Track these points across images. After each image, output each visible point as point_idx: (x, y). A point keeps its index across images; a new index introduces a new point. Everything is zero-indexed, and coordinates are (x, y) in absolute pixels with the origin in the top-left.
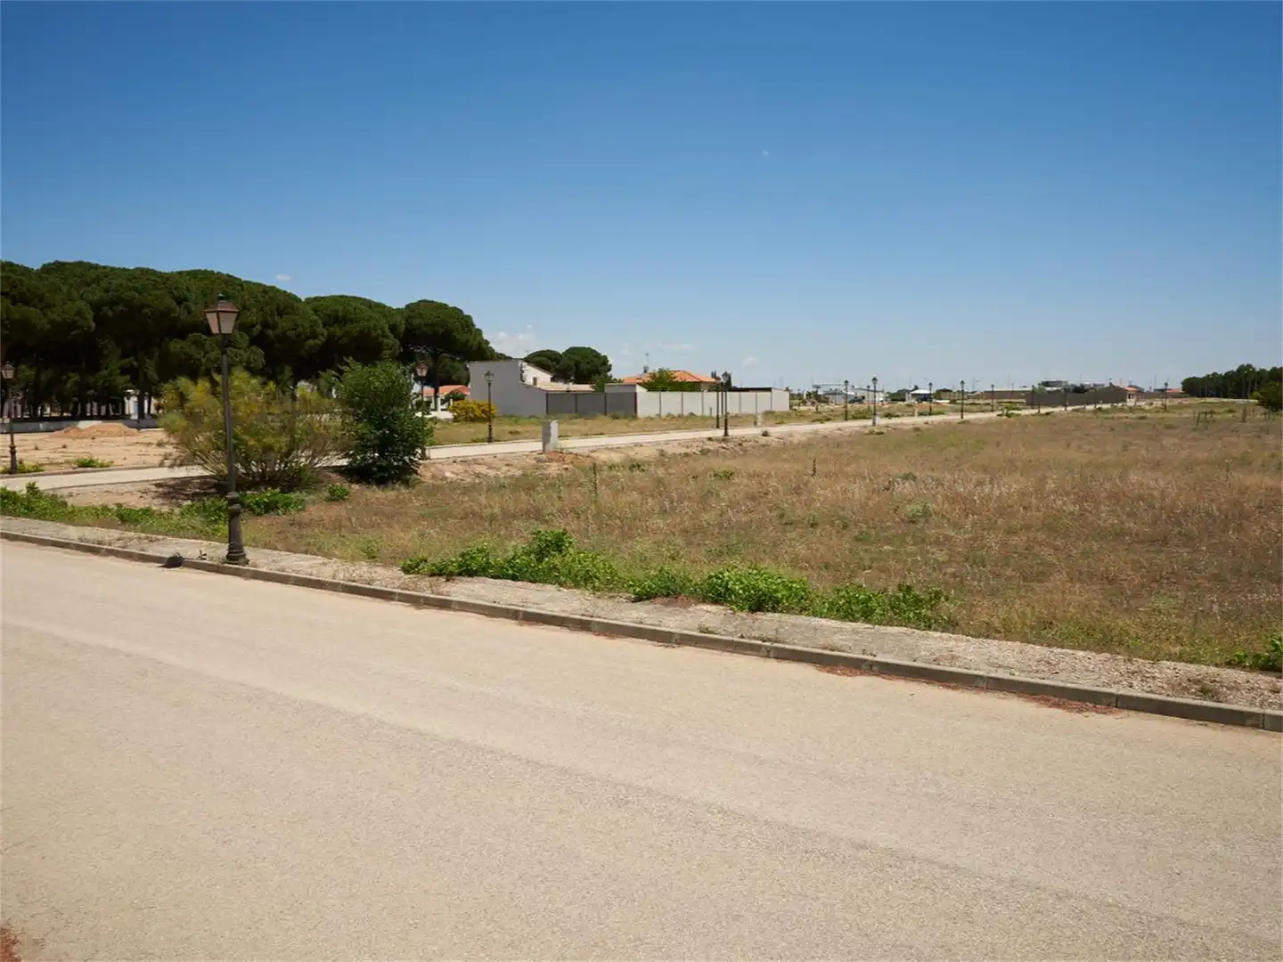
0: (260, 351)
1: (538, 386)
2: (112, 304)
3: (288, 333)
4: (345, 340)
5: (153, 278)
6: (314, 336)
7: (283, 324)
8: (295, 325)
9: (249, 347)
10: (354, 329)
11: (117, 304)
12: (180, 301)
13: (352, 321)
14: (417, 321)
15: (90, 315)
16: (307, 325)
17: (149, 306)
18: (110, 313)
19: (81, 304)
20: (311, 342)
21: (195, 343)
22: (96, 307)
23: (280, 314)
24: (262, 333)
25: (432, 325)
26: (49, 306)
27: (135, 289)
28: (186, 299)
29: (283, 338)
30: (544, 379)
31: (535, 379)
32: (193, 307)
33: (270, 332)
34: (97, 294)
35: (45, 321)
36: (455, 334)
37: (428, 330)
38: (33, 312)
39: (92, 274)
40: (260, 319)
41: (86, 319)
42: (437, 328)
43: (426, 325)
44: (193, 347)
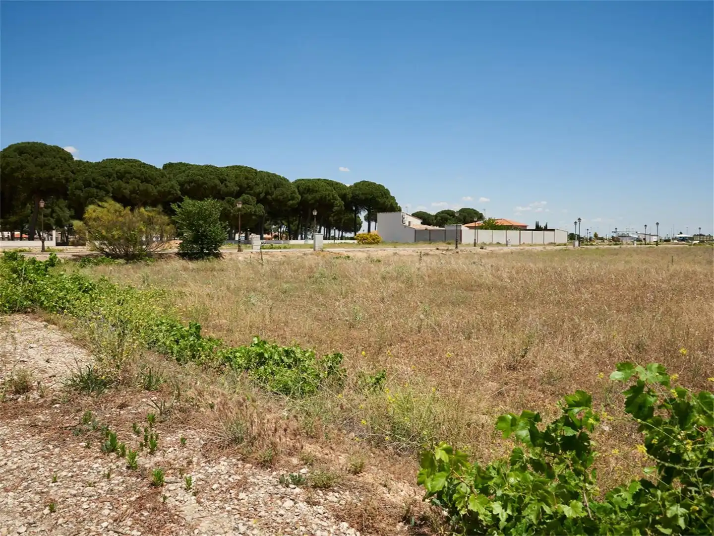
0: (262, 206)
1: (411, 226)
2: (190, 182)
3: (279, 197)
4: (313, 201)
5: (211, 169)
6: (293, 198)
7: (277, 193)
8: (283, 192)
9: (257, 204)
10: (318, 196)
11: (192, 183)
12: (222, 181)
13: (317, 191)
14: (357, 192)
15: (178, 187)
16: (289, 193)
17: (206, 184)
18: (188, 187)
19: (174, 182)
20: (291, 202)
21: (228, 202)
22: (181, 184)
23: (275, 188)
24: (265, 197)
25: (366, 194)
26: (158, 184)
27: (200, 175)
28: (226, 180)
29: (276, 200)
30: (417, 224)
31: (409, 222)
32: (228, 184)
33: (269, 197)
34: (182, 178)
35: (155, 191)
36: (377, 199)
37: (363, 197)
38: (150, 187)
39: (183, 169)
40: (264, 190)
41: (175, 190)
42: (368, 196)
43: (362, 194)
44: (227, 204)
